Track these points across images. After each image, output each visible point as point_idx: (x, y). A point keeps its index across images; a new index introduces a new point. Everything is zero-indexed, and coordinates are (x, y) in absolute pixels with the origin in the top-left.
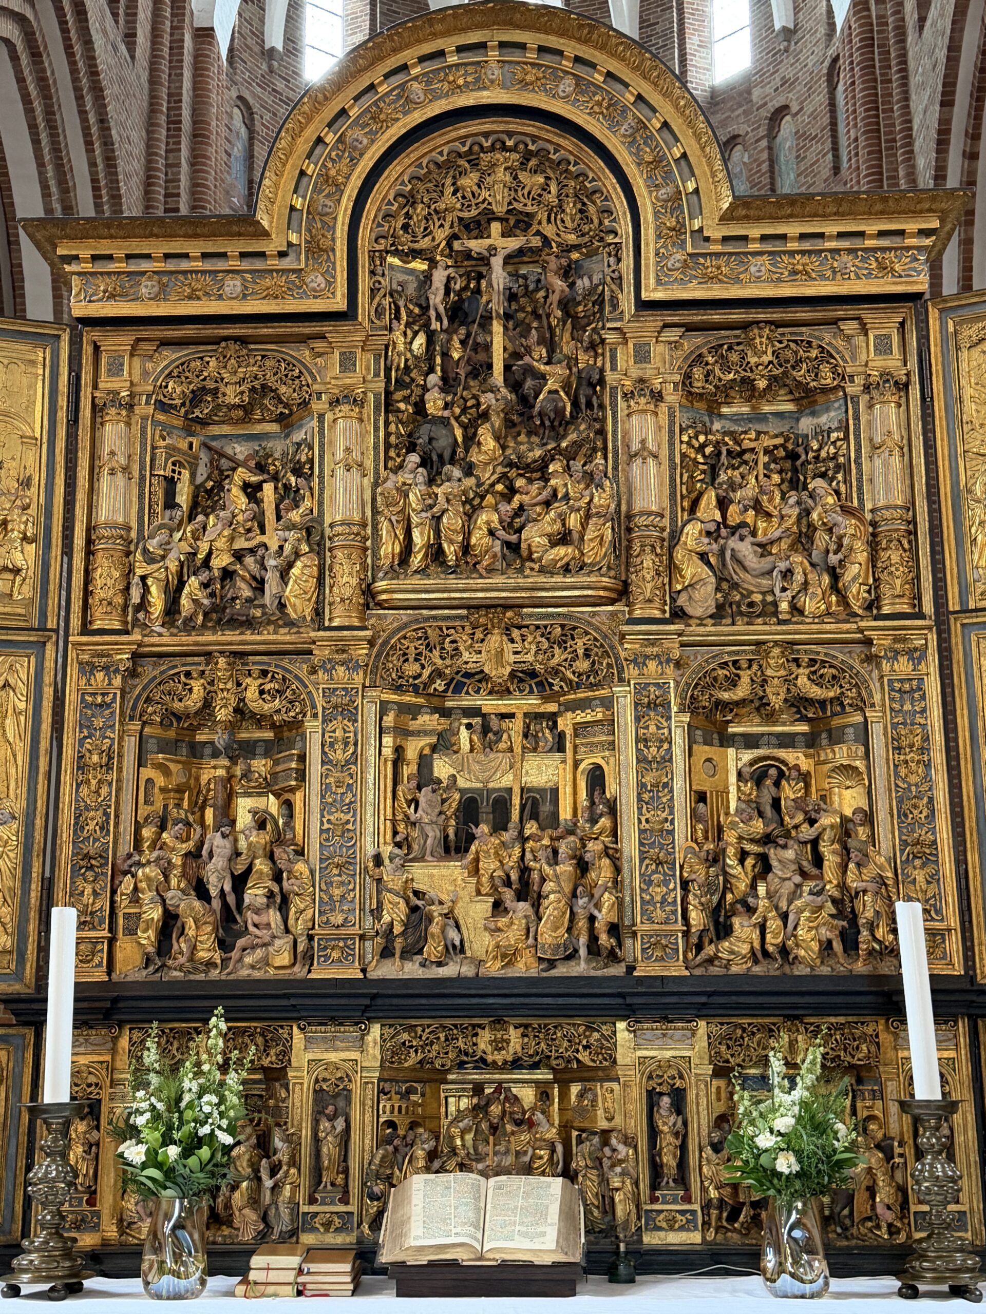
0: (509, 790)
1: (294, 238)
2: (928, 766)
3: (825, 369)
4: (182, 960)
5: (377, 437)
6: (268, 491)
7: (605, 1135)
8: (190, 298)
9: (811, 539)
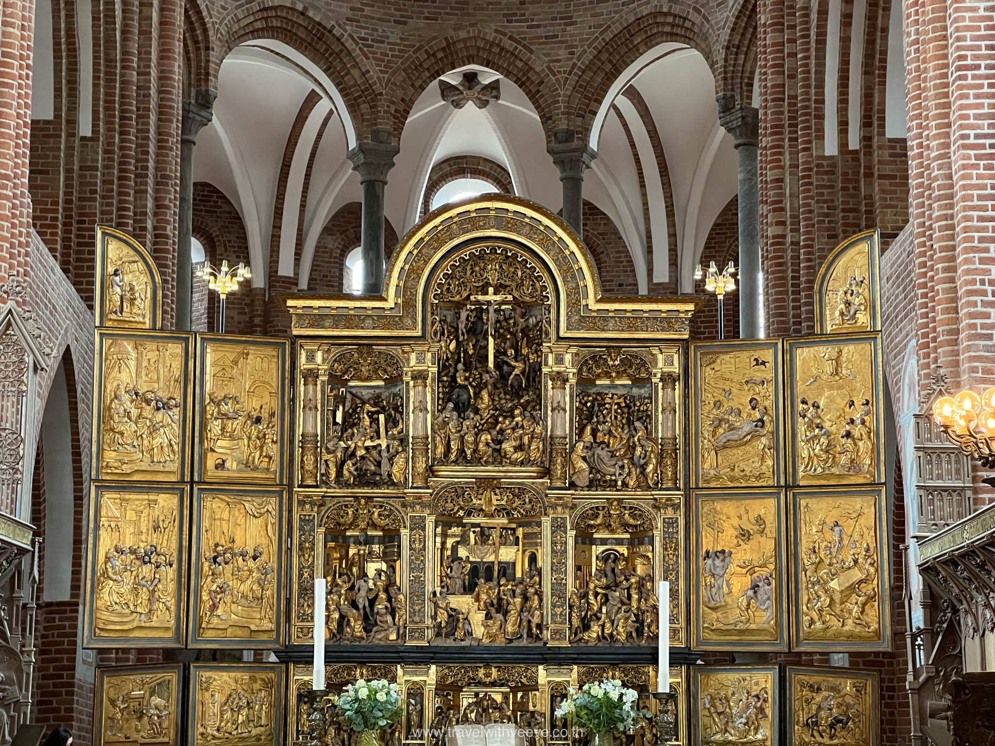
0: (493, 563)
1: (398, 301)
2: (677, 557)
3: (643, 369)
4: (348, 636)
6: (382, 417)
7: (533, 713)
8: (348, 328)
9: (633, 450)
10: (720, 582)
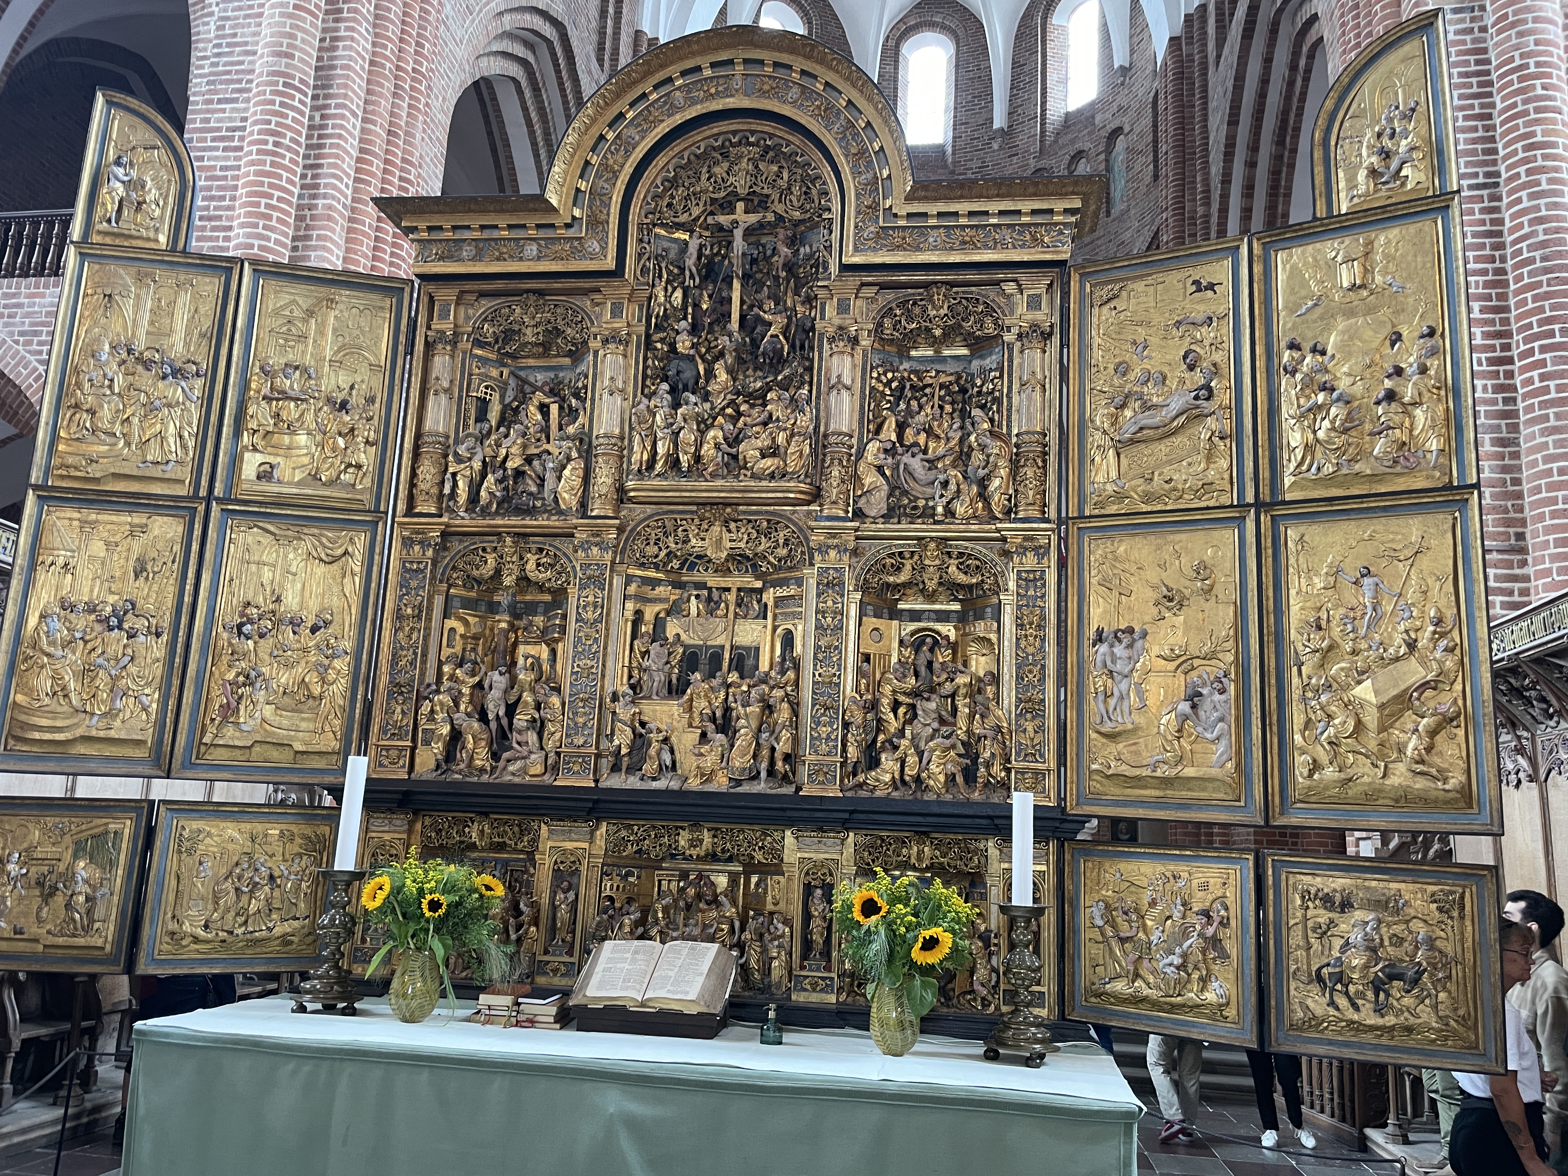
0: (722, 647)
1: (577, 213)
2: (1043, 640)
3: (989, 322)
4: (462, 766)
5: (637, 369)
6: (554, 409)
7: (770, 915)
8: (498, 259)
9: (969, 456)
10: (1124, 686)
